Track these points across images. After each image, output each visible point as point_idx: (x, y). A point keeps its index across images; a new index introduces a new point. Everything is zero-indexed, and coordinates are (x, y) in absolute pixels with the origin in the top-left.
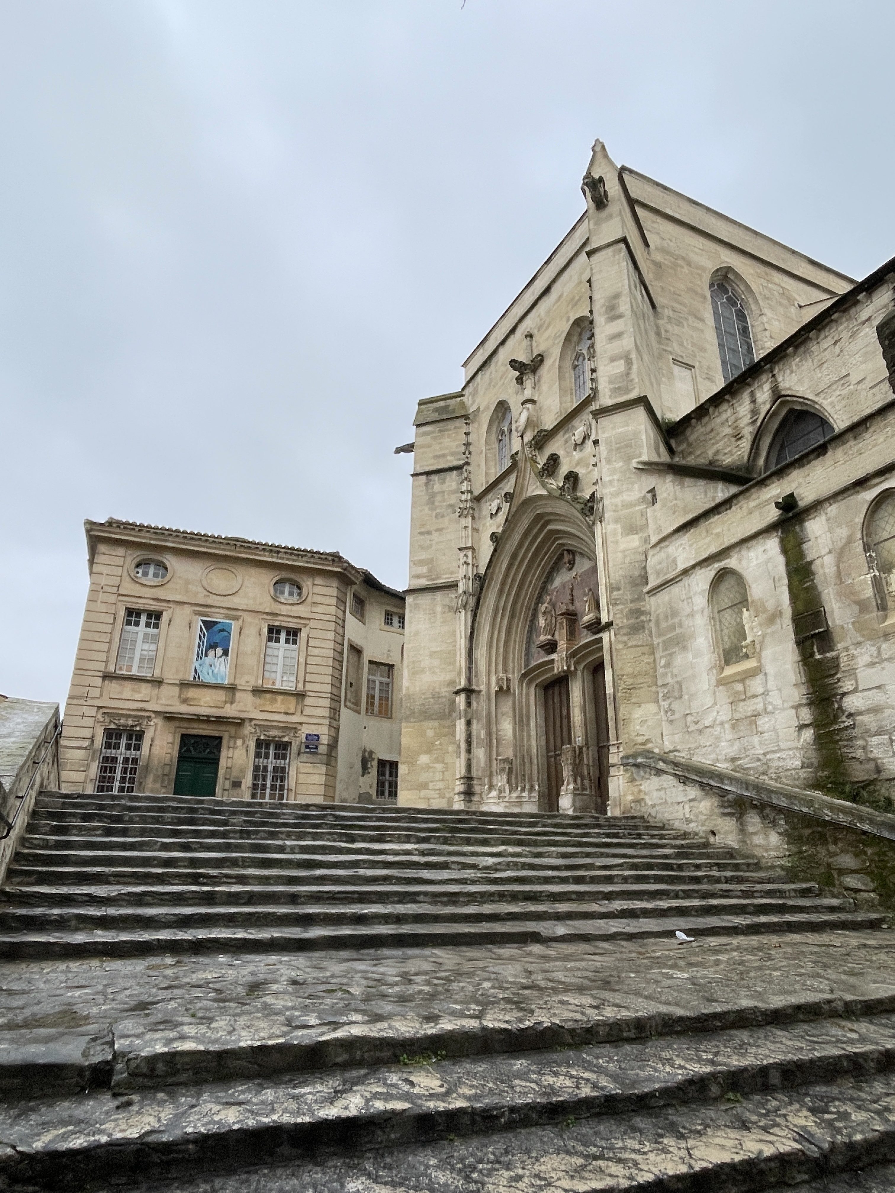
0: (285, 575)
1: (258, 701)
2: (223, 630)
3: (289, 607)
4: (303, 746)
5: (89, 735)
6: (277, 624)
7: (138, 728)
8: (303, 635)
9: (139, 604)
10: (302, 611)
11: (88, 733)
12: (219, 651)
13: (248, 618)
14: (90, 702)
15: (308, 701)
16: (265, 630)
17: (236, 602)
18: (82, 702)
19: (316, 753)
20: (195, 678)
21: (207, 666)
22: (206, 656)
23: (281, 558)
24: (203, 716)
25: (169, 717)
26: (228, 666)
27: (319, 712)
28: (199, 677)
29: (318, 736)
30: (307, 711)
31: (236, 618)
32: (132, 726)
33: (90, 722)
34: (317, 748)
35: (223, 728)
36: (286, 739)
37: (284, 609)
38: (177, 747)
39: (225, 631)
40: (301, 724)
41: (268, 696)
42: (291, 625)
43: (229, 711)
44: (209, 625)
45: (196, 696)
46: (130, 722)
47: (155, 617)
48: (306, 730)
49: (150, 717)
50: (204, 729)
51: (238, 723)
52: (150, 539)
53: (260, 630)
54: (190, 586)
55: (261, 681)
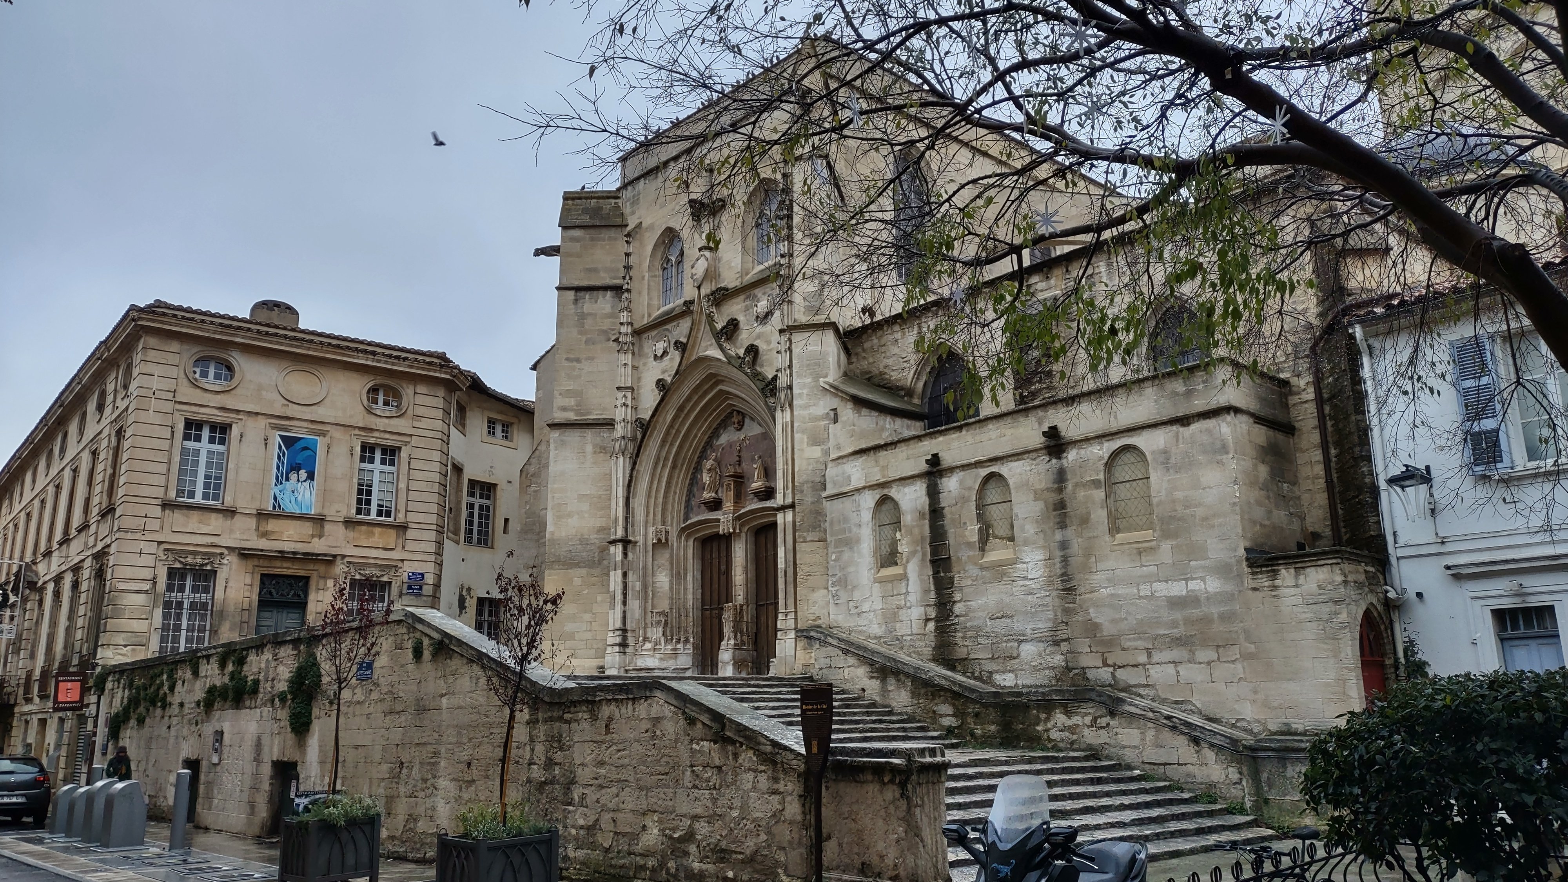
0: (379, 380)
1: (351, 534)
2: (306, 448)
3: (386, 421)
4: (405, 586)
5: (150, 577)
6: (372, 441)
7: (209, 568)
8: (404, 454)
9: (204, 414)
10: (402, 425)
11: (147, 574)
12: (303, 474)
13: (336, 433)
14: (149, 536)
15: (410, 534)
16: (358, 449)
17: (320, 413)
18: (138, 536)
19: (421, 595)
20: (274, 507)
21: (288, 492)
22: (287, 479)
23: (379, 361)
24: (288, 553)
25: (245, 554)
26: (314, 492)
27: (423, 547)
28: (279, 506)
29: (422, 575)
30: (410, 546)
31: (323, 434)
32: (202, 565)
33: (149, 561)
34: (421, 589)
35: (311, 567)
36: (385, 579)
37: (381, 424)
38: (256, 590)
39: (310, 449)
40: (402, 561)
41: (364, 528)
42: (389, 443)
43: (318, 546)
44: (289, 442)
45: (277, 529)
46: (199, 560)
47: (221, 431)
48: (409, 568)
49: (222, 554)
50: (288, 568)
51: (329, 560)
52: (215, 332)
53: (352, 449)
54: (264, 393)
55: (354, 511)
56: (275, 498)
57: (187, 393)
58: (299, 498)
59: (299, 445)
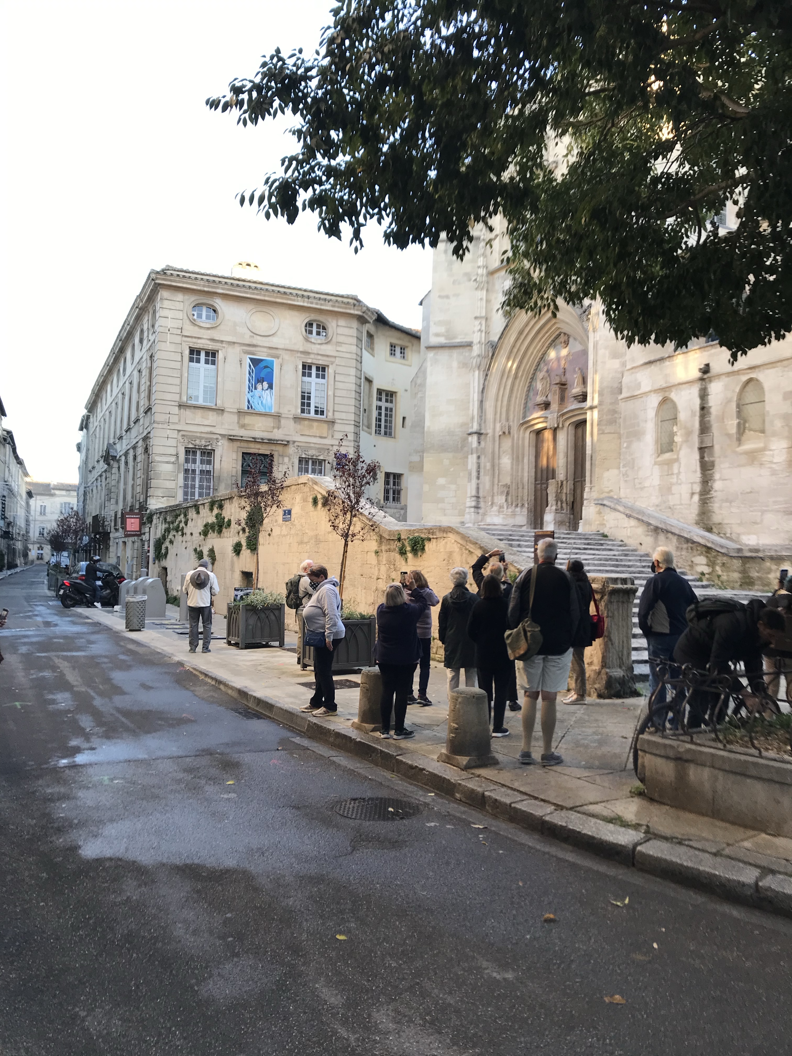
0: (313, 317)
1: (298, 427)
2: (266, 367)
3: (318, 346)
4: (336, 462)
5: (175, 453)
6: (310, 361)
7: (210, 448)
8: (331, 370)
9: (200, 343)
10: (328, 349)
11: (173, 451)
12: (265, 385)
13: (286, 356)
14: (172, 427)
15: (337, 427)
16: (300, 367)
17: (275, 342)
18: (165, 426)
20: (248, 408)
21: (257, 397)
22: (256, 389)
23: (311, 303)
24: (259, 438)
25: (232, 439)
26: (273, 397)
28: (252, 407)
29: (346, 454)
30: (337, 434)
31: (278, 356)
32: (205, 446)
33: (173, 442)
35: (274, 448)
36: (322, 457)
37: (315, 349)
38: (240, 463)
39: (269, 367)
40: (333, 445)
41: (307, 423)
42: (321, 362)
43: (277, 434)
44: (255, 362)
45: (251, 423)
46: (203, 443)
47: (212, 355)
48: (336, 451)
49: (217, 439)
50: (259, 449)
51: (286, 444)
52: (204, 286)
53: (296, 367)
54: (238, 328)
55: (299, 411)
56: (249, 402)
57: (189, 330)
58: (264, 402)
59: (262, 365)
